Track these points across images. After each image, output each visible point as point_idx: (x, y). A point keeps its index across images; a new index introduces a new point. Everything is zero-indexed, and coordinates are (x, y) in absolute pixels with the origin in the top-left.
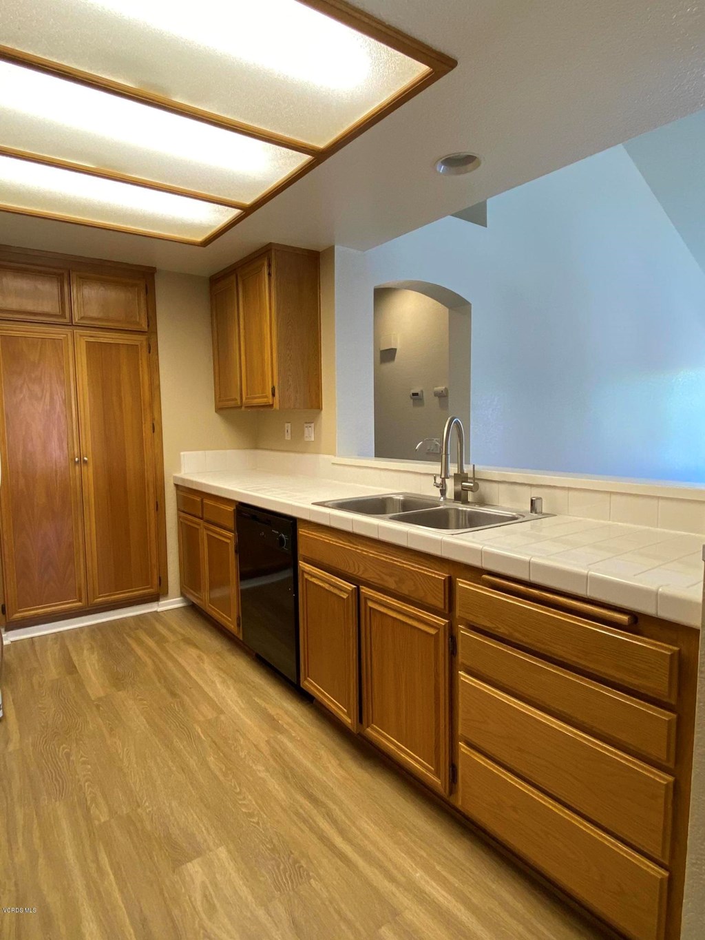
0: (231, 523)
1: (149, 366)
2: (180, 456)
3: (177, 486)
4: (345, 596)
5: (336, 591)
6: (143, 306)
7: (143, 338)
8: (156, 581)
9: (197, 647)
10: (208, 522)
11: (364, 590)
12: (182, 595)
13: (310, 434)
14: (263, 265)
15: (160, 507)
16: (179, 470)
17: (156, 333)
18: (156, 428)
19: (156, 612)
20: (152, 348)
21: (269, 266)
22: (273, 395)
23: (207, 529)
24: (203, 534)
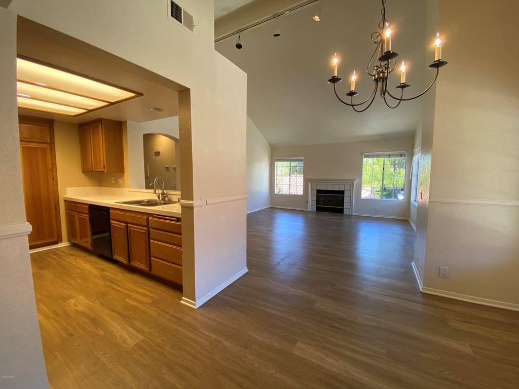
0: (87, 212)
1: (51, 156)
2: (66, 190)
3: (65, 201)
4: (123, 227)
5: (121, 227)
6: (48, 134)
7: (48, 145)
8: (56, 236)
9: (75, 256)
10: (78, 212)
11: (129, 225)
12: (69, 241)
13: (121, 181)
14: (99, 125)
15: (57, 208)
16: (66, 194)
17: (54, 144)
18: (55, 179)
19: (57, 248)
20: (52, 149)
21: (102, 125)
22: (104, 168)
23: (78, 215)
24: (77, 217)
